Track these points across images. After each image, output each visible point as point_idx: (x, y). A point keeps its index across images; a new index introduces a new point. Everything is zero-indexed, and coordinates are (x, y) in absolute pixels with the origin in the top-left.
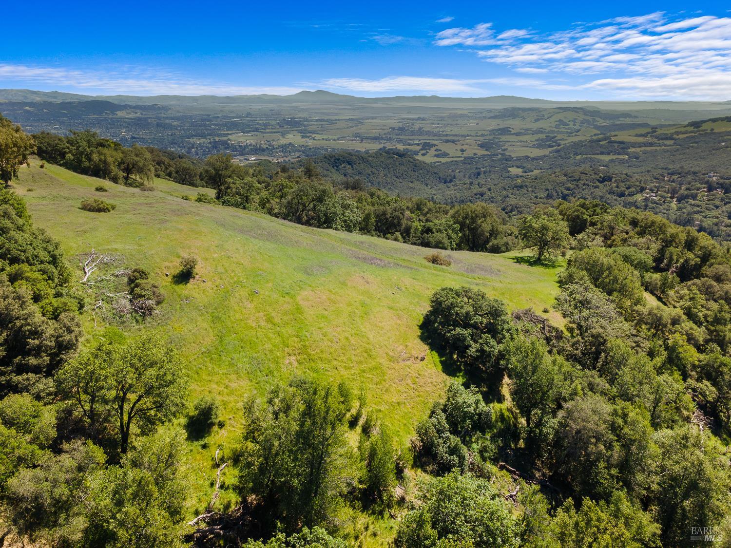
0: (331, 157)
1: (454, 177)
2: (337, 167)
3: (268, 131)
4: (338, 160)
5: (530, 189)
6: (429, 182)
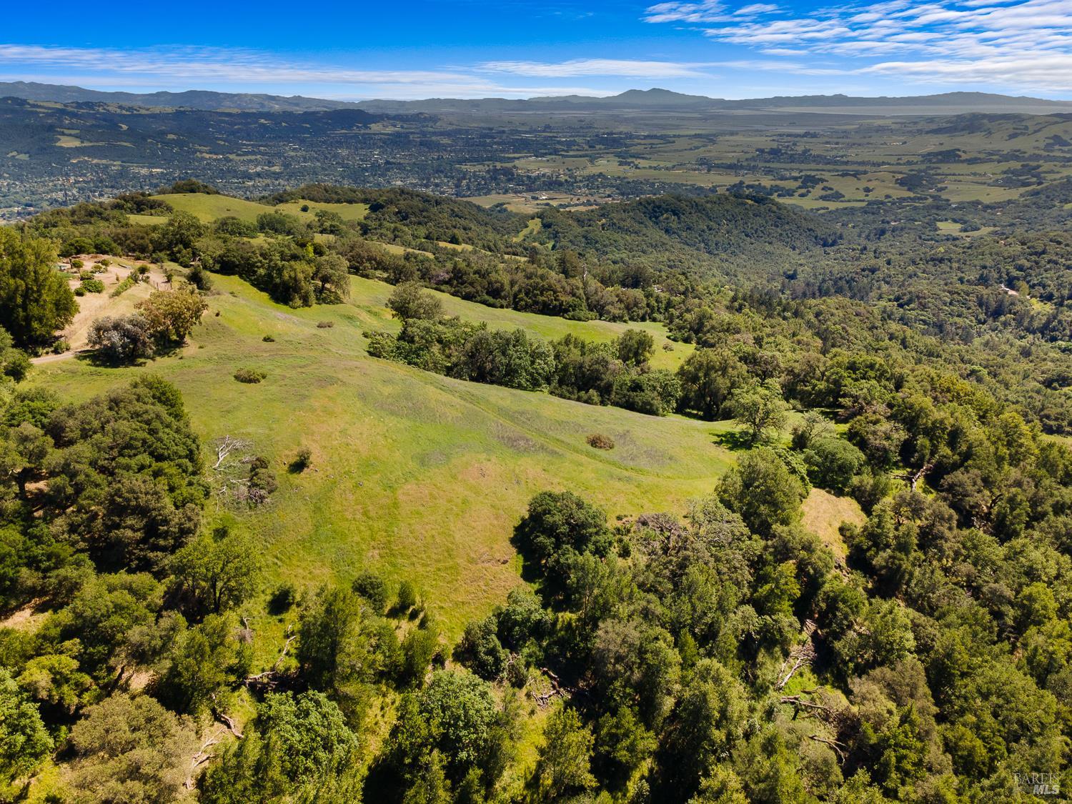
0: (649, 204)
1: (841, 237)
2: (656, 218)
3: (571, 153)
4: (659, 207)
5: (955, 265)
6: (798, 244)
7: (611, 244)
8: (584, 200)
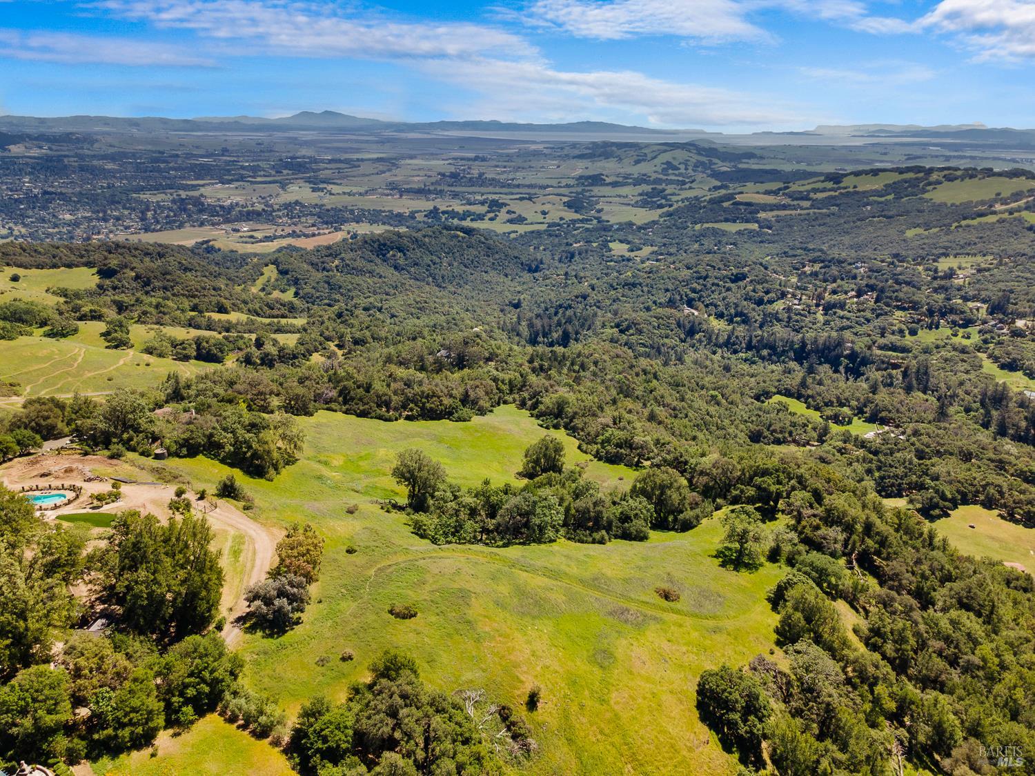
0: (374, 242)
1: (541, 262)
2: (384, 255)
3: (259, 179)
4: (385, 245)
6: (508, 271)
7: (355, 288)
8: (289, 230)
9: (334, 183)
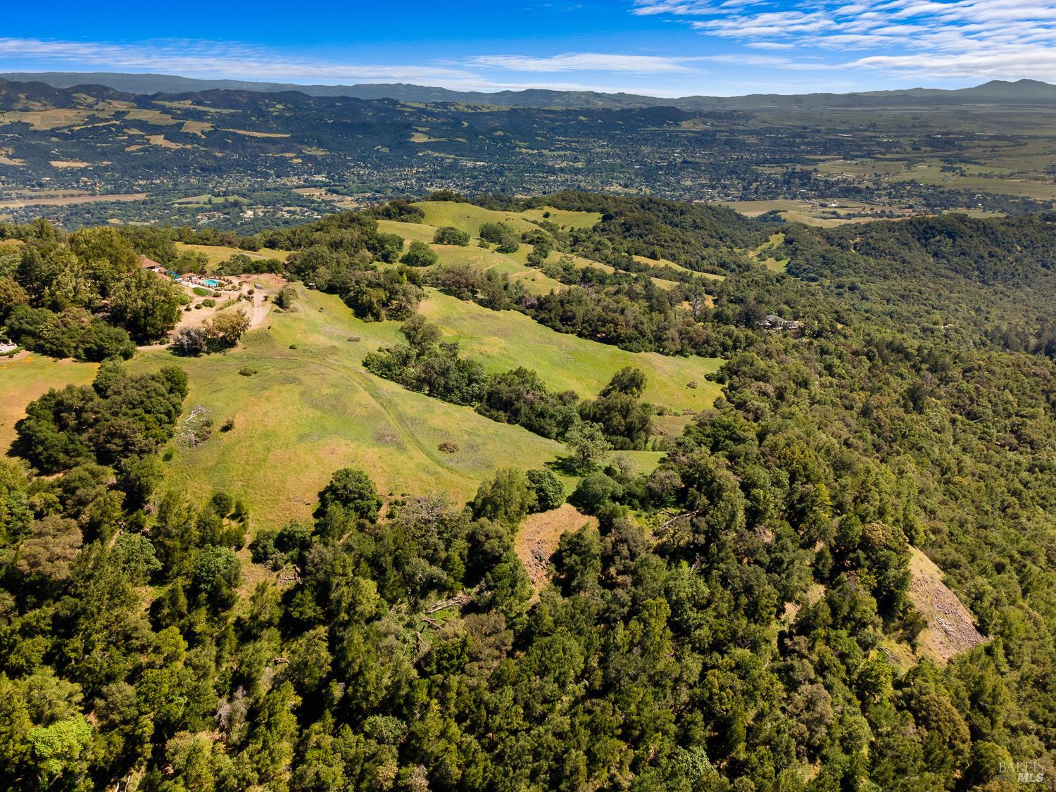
8: (878, 210)
9: (976, 163)
